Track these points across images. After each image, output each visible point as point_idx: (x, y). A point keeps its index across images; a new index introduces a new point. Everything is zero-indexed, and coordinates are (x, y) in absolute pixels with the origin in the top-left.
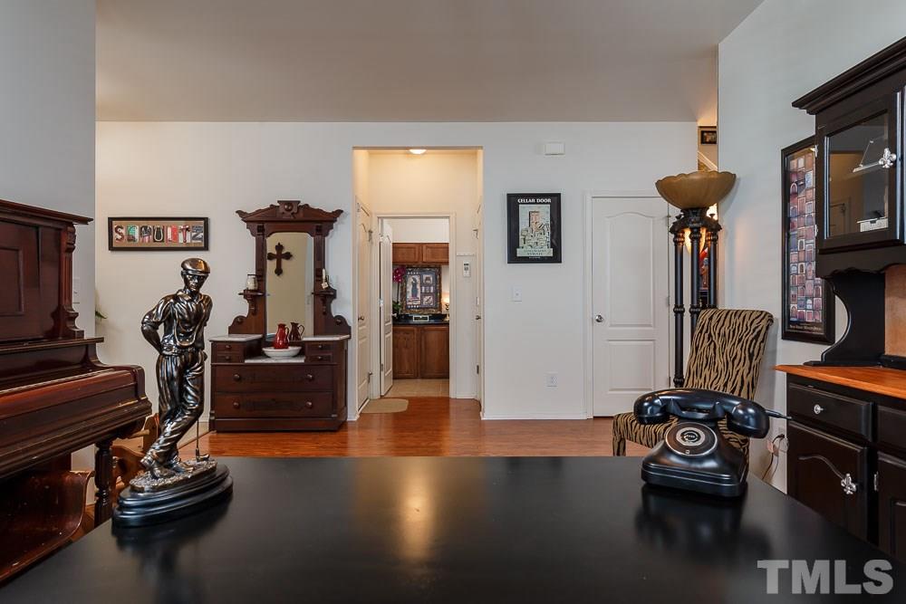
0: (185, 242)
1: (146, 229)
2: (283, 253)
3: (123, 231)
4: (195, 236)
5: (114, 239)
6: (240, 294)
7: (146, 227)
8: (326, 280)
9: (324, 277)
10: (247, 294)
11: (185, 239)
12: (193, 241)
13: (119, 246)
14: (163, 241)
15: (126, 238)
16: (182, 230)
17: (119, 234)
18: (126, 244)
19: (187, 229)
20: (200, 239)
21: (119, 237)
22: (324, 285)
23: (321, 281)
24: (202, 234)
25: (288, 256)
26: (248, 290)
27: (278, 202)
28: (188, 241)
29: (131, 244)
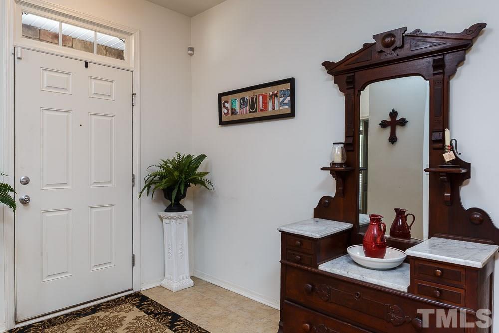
0: (274, 109)
1: (243, 101)
2: (398, 118)
3: (227, 105)
4: (283, 102)
5: (223, 114)
6: (323, 169)
7: (243, 99)
8: (452, 149)
9: (447, 143)
10: (334, 170)
11: (274, 106)
12: (281, 108)
13: (227, 120)
14: (256, 111)
15: (230, 112)
16: (271, 97)
17: (226, 108)
18: (231, 118)
19: (276, 96)
20: (286, 104)
21: (226, 111)
22: (448, 157)
23: (442, 150)
24: (289, 98)
25: (403, 122)
26: (333, 164)
27: (374, 37)
28: (277, 108)
29: (235, 118)
